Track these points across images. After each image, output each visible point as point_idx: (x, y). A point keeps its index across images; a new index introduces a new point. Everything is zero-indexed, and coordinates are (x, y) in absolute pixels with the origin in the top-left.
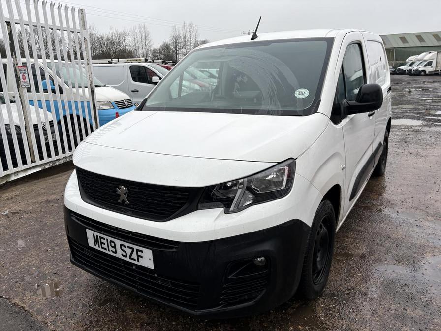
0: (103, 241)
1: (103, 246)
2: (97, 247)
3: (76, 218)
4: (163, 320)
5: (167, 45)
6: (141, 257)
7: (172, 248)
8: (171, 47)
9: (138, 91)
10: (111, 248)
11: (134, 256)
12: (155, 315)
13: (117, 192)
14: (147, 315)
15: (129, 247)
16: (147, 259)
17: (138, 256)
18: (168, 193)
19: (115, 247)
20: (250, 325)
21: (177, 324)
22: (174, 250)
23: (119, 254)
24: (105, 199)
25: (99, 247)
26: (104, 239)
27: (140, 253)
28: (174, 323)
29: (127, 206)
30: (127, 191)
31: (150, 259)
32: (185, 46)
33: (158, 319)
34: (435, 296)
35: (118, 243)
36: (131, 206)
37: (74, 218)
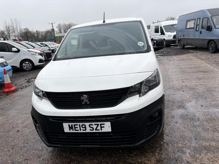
0: (76, 126)
1: (76, 129)
2: (71, 131)
3: (53, 119)
4: (106, 159)
5: (2, 31)
6: (104, 127)
7: (122, 117)
8: (6, 33)
9: (3, 57)
10: (82, 129)
11: (99, 128)
12: (100, 159)
13: (81, 99)
14: (96, 160)
15: (95, 125)
16: (107, 127)
17: (101, 127)
18: (113, 93)
19: (85, 127)
20: (145, 147)
21: (114, 158)
22: (123, 118)
23: (88, 130)
24: (65, 105)
25: (73, 130)
26: (77, 125)
27: (102, 126)
28: (112, 158)
29: (88, 105)
30: (88, 97)
31: (109, 127)
32: (14, 32)
33: (103, 159)
34: (199, 116)
35: (87, 124)
36: (91, 104)
37: (51, 120)
